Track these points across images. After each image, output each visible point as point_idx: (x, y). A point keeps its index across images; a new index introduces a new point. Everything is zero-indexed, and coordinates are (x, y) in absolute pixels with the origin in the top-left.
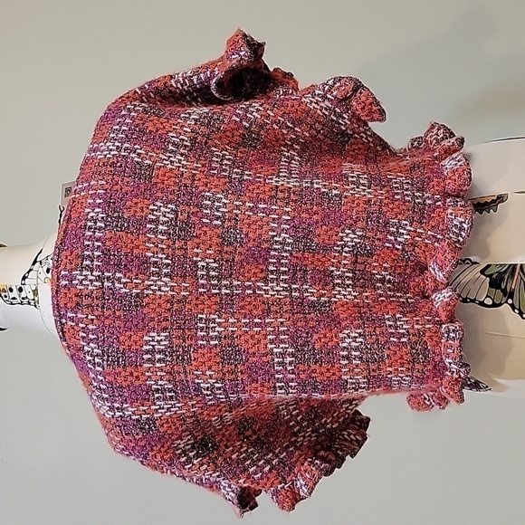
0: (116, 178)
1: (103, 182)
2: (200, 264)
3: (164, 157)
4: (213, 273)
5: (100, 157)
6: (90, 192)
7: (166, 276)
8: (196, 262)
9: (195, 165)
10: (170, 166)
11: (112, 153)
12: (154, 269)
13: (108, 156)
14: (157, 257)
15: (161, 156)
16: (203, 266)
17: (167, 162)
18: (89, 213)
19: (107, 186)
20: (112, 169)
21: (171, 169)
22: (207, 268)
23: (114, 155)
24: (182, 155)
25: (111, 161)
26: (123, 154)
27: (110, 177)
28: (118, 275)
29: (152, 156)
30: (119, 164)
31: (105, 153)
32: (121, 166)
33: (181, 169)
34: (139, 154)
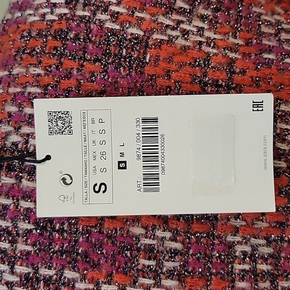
0: (68, 63)
1: (39, 71)
2: (239, 249)
3: (168, 22)
4: (263, 267)
5: (32, 19)
6: (12, 90)
7: (170, 274)
8: (231, 245)
9: (232, 40)
10: (181, 42)
11: (59, 11)
12: (147, 263)
13: (49, 17)
14: (154, 237)
15: (161, 19)
16: (244, 253)
17: (174, 33)
18: (8, 134)
19: (46, 80)
20: (58, 44)
21: (185, 49)
22: (253, 257)
23: (61, 16)
24: (203, 18)
25: (56, 26)
26: (80, 13)
27: (54, 61)
28: (69, 274)
29: (142, 19)
30: (72, 35)
31: (42, 11)
32: (76, 37)
33: (204, 48)
34: (115, 16)
